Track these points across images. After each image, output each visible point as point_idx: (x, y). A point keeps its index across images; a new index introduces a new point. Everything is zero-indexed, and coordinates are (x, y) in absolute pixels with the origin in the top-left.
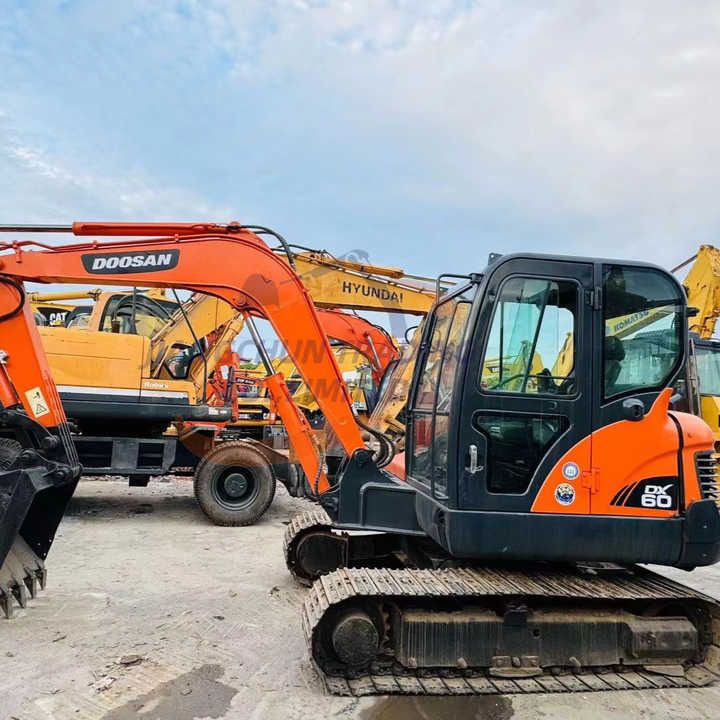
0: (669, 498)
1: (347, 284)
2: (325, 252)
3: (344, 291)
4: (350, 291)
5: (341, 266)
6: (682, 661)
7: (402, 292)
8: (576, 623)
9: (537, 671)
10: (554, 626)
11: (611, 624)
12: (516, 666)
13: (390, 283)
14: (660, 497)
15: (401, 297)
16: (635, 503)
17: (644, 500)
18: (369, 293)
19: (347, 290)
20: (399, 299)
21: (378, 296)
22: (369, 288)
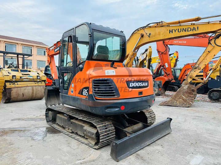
0: (87, 93)
1: (171, 30)
2: (162, 22)
3: (170, 33)
4: (172, 33)
5: (169, 25)
6: (96, 141)
7: (198, 26)
8: (77, 123)
9: (71, 131)
10: (74, 122)
11: (83, 126)
12: (69, 129)
13: (192, 24)
14: (86, 93)
15: (198, 28)
16: (82, 94)
17: (83, 93)
18: (181, 31)
19: (171, 32)
20: (197, 29)
21: (185, 31)
22: (181, 29)
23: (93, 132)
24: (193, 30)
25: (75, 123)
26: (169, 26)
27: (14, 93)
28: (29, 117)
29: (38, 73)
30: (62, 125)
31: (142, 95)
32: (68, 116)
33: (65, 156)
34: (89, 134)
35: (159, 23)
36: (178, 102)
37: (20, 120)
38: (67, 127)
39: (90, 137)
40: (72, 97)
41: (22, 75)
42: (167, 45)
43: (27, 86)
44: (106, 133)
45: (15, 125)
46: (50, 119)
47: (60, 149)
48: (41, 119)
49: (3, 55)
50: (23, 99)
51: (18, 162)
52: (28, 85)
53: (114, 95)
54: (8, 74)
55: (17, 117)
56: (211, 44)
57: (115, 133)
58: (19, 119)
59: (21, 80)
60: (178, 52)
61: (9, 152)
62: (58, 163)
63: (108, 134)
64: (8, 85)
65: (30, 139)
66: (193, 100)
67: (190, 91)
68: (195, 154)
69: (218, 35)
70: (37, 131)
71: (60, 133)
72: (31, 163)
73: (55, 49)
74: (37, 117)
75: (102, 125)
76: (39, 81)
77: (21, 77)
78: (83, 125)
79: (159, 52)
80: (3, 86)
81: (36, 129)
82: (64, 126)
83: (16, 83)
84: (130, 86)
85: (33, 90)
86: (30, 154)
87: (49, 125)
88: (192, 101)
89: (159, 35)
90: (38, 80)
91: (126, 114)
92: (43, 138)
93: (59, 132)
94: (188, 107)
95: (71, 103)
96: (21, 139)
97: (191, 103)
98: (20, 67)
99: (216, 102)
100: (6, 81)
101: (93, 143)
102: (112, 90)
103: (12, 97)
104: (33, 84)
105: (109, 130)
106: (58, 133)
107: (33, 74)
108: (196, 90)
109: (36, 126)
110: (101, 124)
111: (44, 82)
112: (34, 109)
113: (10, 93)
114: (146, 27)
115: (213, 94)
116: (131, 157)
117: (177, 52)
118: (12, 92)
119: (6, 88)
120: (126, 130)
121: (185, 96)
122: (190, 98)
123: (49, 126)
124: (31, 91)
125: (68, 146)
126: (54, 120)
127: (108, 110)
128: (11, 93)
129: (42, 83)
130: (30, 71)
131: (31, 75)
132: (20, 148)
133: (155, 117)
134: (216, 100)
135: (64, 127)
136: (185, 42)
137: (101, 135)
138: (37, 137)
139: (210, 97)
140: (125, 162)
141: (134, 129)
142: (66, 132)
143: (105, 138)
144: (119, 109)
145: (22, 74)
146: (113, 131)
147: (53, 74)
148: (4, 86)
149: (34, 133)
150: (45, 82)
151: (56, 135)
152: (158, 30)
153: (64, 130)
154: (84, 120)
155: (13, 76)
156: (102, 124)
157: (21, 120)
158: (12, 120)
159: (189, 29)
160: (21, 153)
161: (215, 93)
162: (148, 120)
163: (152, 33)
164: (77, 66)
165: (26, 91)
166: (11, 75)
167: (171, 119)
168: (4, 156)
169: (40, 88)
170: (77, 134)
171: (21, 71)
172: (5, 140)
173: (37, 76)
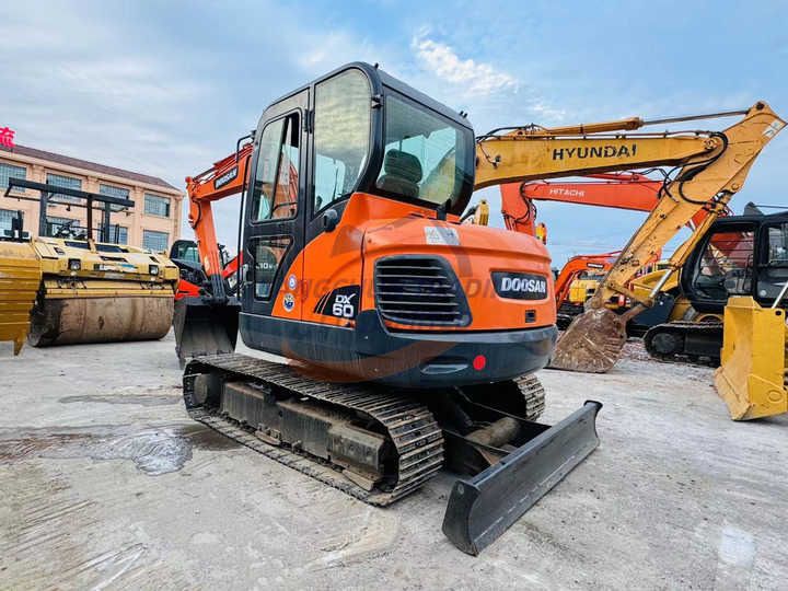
0: (352, 308)
1: (558, 151)
2: (533, 126)
3: (554, 158)
4: (561, 158)
5: (552, 135)
6: (376, 478)
7: (636, 143)
8: (302, 414)
9: (278, 442)
10: (290, 412)
11: (324, 423)
12: (269, 434)
13: (617, 137)
14: (346, 307)
15: (634, 149)
16: (329, 312)
17: (334, 309)
18: (587, 154)
19: (558, 157)
20: (631, 152)
21: (600, 155)
22: (587, 149)
23: (367, 444)
24: (620, 153)
25: (295, 414)
26: (553, 139)
27: (70, 318)
28: (122, 390)
29: (152, 258)
30: (245, 419)
31: (534, 320)
32: (267, 388)
33: (274, 533)
34: (352, 453)
35: (525, 128)
36: (573, 358)
37: (92, 400)
38: (263, 425)
39: (352, 462)
40: (287, 324)
41: (100, 261)
42: (530, 201)
43: (116, 296)
44: (418, 451)
45: (75, 417)
46: (198, 398)
47: (248, 508)
48: (165, 400)
49: (39, 198)
50: (102, 336)
51: (89, 564)
52: (119, 292)
53: (451, 318)
54: (56, 255)
55: (83, 392)
56: (670, 196)
57: (442, 450)
58: (88, 398)
59: (97, 276)
60: (546, 225)
61: (48, 522)
62: (251, 562)
63: (424, 453)
64: (53, 289)
65: (131, 466)
66: (617, 353)
67: (610, 327)
68: (718, 523)
69: (691, 170)
70: (154, 439)
71: (238, 447)
72: (142, 566)
73: (219, 178)
74: (149, 390)
75: (405, 422)
76: (156, 283)
77: (97, 266)
78: (327, 420)
79: (507, 217)
80: (37, 292)
81: (152, 432)
82: (249, 424)
83: (80, 285)
84: (504, 289)
85: (134, 308)
86: (137, 529)
87: (196, 418)
88: (615, 355)
89: (523, 162)
90: (153, 279)
91: (461, 388)
92: (180, 465)
93: (236, 443)
94: (603, 373)
95: (285, 343)
96: (97, 466)
97: (611, 360)
98: (96, 234)
99: (664, 361)
100: (48, 276)
101: (368, 484)
102: (447, 300)
103: (65, 328)
104: (135, 289)
105: (425, 439)
106: (233, 447)
107: (139, 259)
108: (624, 324)
109: (149, 421)
110: (398, 418)
111: (170, 287)
112: (138, 366)
113: (58, 316)
114: (486, 137)
115: (659, 339)
116: (510, 534)
117: (543, 226)
118: (65, 311)
119: (47, 297)
120: (473, 437)
121: (595, 341)
122: (610, 347)
123: (193, 422)
124: (127, 311)
125: (274, 495)
126: (213, 403)
127: (430, 370)
128: (60, 313)
129: (163, 288)
130: (125, 251)
131: (130, 262)
132: (96, 503)
133: (543, 398)
134: (668, 354)
135: (249, 427)
136: (582, 194)
137: (404, 457)
138: (157, 461)
139: (650, 348)
140: (497, 556)
141: (494, 435)
142: (258, 442)
143: (416, 466)
144: (465, 366)
145: (102, 257)
146: (438, 443)
147: (206, 259)
148: (38, 289)
149: (144, 445)
150: (172, 285)
151: (224, 452)
152: (521, 148)
153: (249, 437)
154: (333, 402)
155: (70, 261)
156: (402, 418)
157: (96, 401)
158: (64, 401)
159: (610, 152)
160: (99, 524)
161: (664, 336)
162: (528, 407)
163: (505, 157)
164: (313, 217)
165: (112, 311)
166: (65, 258)
167: (599, 406)
168: (29, 536)
169: (159, 304)
170: (299, 450)
171: (99, 248)
172: (36, 472)
173: (151, 267)
